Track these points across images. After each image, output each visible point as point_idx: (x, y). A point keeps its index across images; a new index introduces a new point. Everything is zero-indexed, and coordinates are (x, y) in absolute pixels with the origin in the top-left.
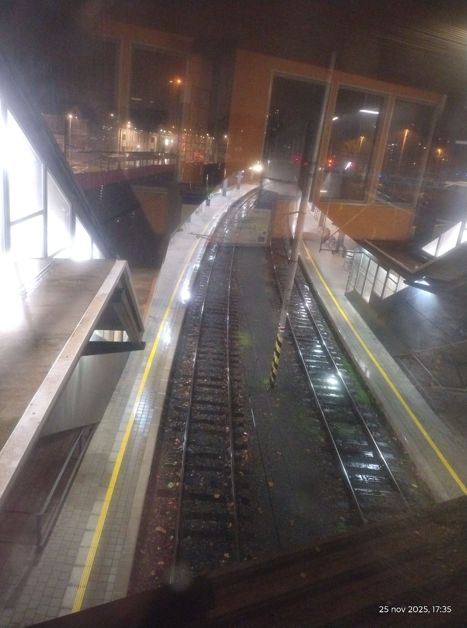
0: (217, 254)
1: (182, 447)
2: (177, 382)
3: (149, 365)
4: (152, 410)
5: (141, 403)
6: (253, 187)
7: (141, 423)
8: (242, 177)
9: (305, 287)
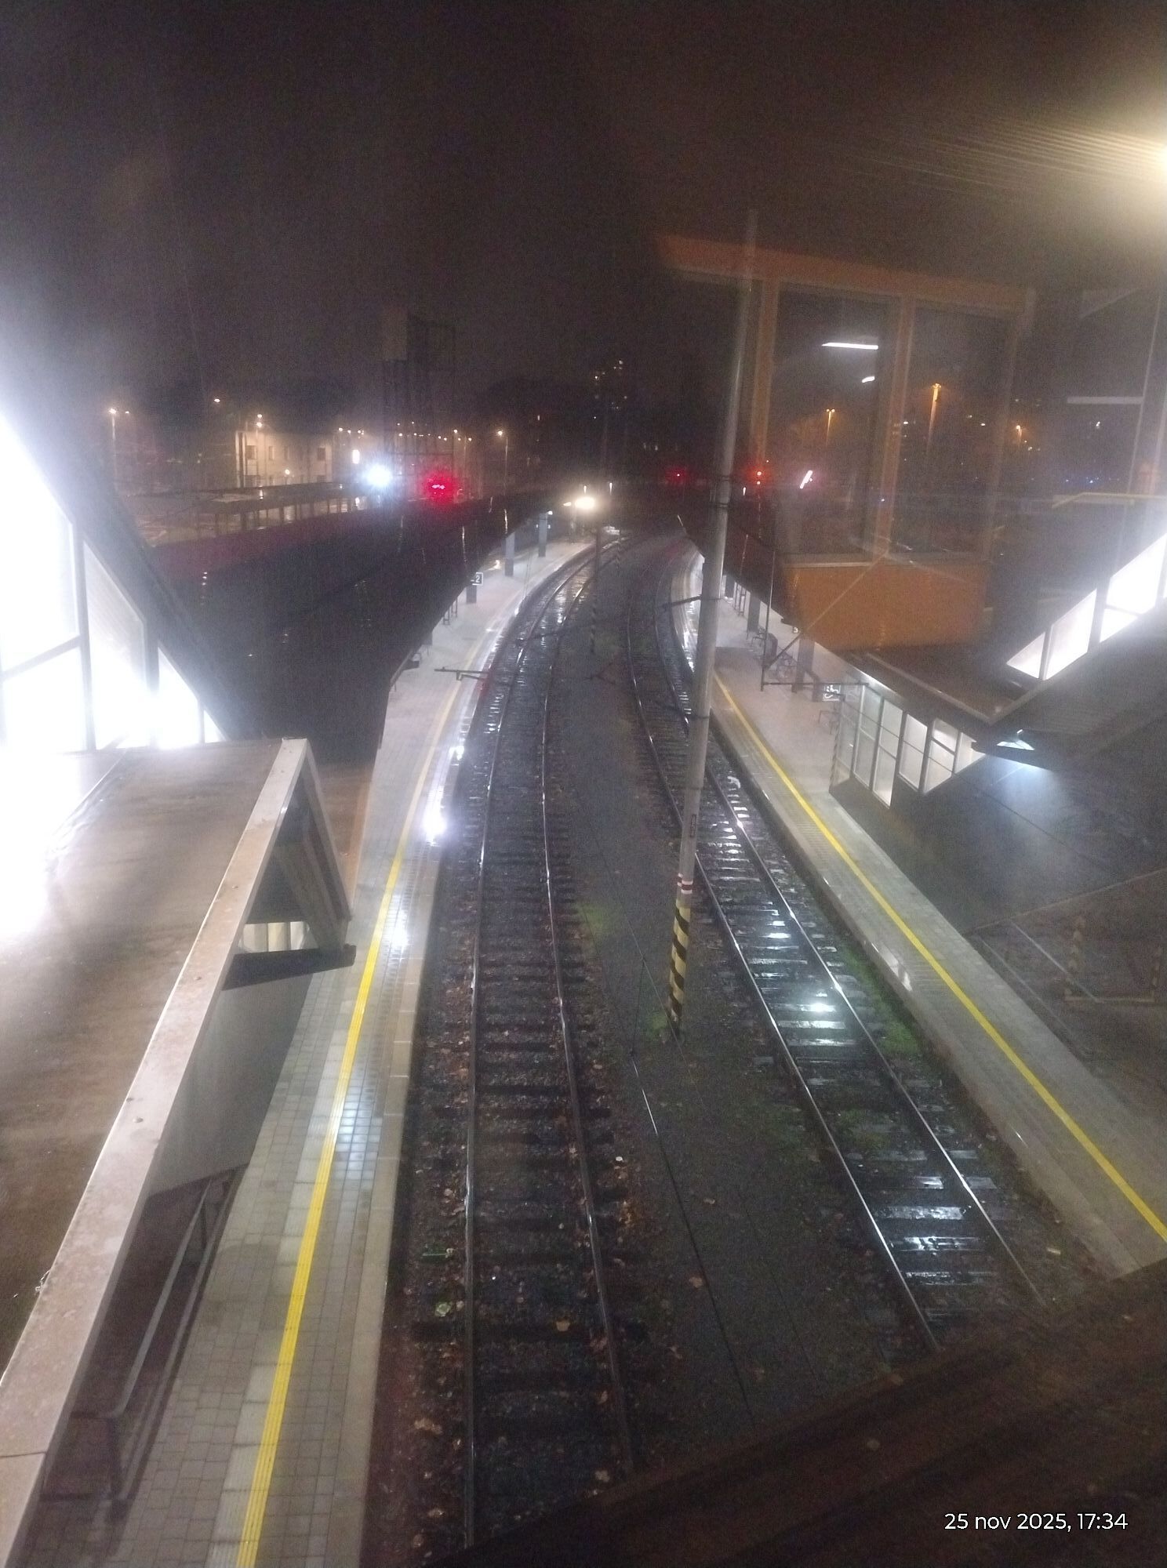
0: (504, 717)
1: (463, 1209)
2: (435, 1044)
3: (360, 1008)
4: (379, 1121)
5: (348, 1106)
6: (578, 549)
7: (353, 1156)
8: (549, 527)
9: (730, 780)
